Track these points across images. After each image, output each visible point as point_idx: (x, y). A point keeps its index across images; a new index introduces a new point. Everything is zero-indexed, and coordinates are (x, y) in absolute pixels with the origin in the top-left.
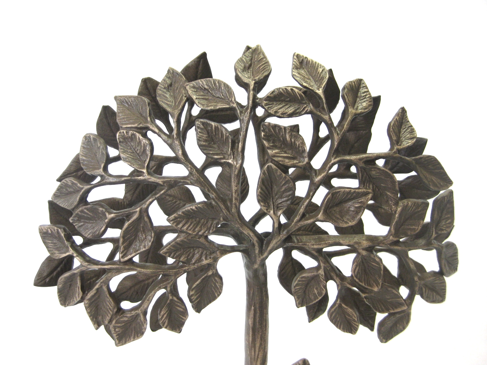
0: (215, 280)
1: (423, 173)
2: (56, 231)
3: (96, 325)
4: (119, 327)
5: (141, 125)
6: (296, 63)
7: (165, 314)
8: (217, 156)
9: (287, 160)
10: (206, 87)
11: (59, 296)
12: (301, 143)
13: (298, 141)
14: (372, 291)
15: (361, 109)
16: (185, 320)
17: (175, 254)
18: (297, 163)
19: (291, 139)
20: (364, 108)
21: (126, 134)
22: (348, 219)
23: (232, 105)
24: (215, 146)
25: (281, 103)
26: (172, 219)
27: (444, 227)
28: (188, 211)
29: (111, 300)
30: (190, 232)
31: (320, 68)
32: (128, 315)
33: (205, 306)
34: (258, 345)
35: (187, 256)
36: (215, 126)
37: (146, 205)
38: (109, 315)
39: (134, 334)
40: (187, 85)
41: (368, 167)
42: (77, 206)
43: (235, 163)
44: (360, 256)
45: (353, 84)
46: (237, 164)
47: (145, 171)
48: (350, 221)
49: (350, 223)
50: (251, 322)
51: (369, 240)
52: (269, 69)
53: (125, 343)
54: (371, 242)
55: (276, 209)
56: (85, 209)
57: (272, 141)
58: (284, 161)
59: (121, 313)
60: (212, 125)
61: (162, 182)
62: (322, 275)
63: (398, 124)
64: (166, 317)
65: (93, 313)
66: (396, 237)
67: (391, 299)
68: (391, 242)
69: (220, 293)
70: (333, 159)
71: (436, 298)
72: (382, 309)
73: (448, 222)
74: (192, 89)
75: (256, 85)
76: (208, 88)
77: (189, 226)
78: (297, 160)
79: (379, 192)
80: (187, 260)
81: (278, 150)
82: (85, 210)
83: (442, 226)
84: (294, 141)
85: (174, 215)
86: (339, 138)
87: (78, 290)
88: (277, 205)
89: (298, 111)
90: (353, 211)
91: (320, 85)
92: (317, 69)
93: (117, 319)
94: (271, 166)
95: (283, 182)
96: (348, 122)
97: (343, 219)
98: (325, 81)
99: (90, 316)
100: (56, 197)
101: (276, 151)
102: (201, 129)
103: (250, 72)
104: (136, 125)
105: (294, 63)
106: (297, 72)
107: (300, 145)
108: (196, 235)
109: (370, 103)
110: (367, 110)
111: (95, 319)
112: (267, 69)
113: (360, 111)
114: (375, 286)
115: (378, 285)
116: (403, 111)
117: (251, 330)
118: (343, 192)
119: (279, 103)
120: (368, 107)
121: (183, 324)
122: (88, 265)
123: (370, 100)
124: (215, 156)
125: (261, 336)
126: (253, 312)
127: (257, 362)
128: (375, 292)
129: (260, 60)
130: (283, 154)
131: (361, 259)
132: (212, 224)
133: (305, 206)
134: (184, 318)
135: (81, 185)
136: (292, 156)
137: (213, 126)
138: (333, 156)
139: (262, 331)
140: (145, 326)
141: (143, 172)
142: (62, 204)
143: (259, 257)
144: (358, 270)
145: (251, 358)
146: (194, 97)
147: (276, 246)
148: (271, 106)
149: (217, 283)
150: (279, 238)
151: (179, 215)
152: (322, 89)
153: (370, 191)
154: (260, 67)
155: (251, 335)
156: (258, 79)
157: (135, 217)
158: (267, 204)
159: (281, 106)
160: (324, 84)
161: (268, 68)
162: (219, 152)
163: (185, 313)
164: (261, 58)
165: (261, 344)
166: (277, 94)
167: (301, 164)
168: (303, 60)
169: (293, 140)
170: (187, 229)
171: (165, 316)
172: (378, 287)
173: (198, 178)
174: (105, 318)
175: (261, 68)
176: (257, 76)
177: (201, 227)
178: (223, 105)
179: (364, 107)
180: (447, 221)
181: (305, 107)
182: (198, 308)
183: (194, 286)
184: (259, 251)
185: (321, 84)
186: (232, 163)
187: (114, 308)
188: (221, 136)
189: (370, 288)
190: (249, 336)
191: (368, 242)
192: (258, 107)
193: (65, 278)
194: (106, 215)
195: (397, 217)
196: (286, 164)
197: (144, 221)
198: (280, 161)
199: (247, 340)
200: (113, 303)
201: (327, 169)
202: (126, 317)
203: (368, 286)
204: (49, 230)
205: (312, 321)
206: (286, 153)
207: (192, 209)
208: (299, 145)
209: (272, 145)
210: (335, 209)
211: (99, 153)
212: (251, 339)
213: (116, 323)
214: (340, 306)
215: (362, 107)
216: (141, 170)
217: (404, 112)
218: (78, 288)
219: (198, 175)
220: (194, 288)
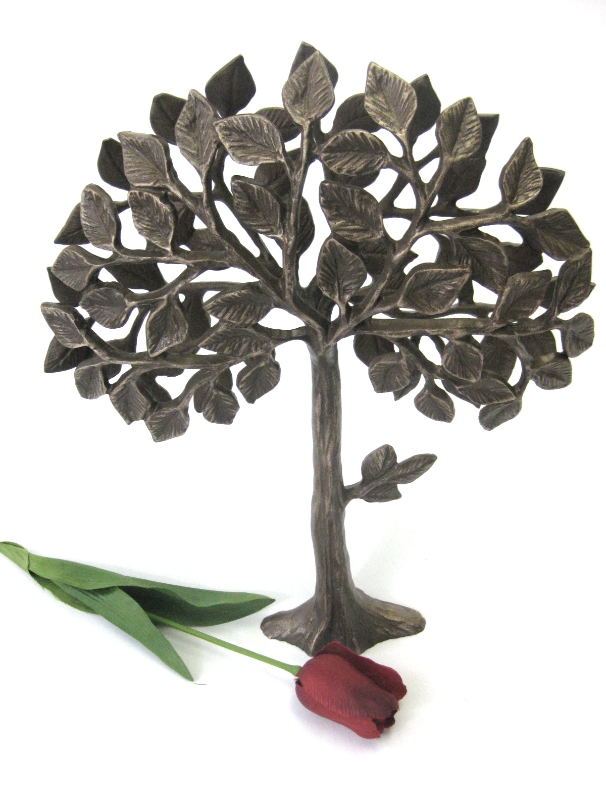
0: (270, 370)
1: (545, 240)
2: (64, 315)
3: (128, 421)
4: (155, 423)
5: (158, 185)
6: (371, 84)
7: (210, 409)
8: (262, 228)
9: (355, 234)
10: (243, 128)
11: (78, 388)
12: (375, 211)
13: (370, 209)
14: (469, 383)
15: (462, 154)
16: (235, 413)
17: (217, 346)
18: (367, 238)
19: (360, 206)
20: (467, 151)
21: (139, 196)
22: (436, 305)
23: (279, 159)
24: (260, 214)
25: (346, 155)
26: (209, 308)
27: (572, 302)
28: (229, 298)
29: (143, 397)
30: (234, 322)
31: (406, 91)
32: (166, 412)
33: (259, 396)
34: (327, 436)
35: (231, 347)
36: (257, 189)
37: (175, 292)
38: (142, 411)
39: (175, 431)
40: (217, 124)
41: (466, 239)
42: (87, 288)
43: (286, 239)
44: (453, 346)
45: (454, 111)
46: (288, 241)
47: (169, 249)
48: (439, 308)
49: (439, 311)
50: (318, 410)
51: (464, 328)
52: (330, 101)
53: (165, 439)
54: (467, 331)
55: (342, 292)
56: (98, 292)
57: (335, 207)
58: (352, 236)
59: (157, 407)
60: (253, 188)
61: (193, 263)
62: (404, 365)
63: (516, 170)
64: (212, 413)
65: (122, 408)
66: (500, 324)
67: (495, 389)
68: (493, 330)
69: (277, 383)
70: (417, 230)
71: (556, 383)
72: (482, 399)
73: (579, 294)
74: (223, 131)
75: (312, 127)
76: (246, 130)
77: (232, 315)
78: (369, 233)
79: (481, 268)
80: (232, 352)
81: (343, 221)
82: (98, 294)
83: (570, 301)
84: (365, 208)
85: (212, 303)
86: (427, 203)
87: (101, 385)
88: (344, 289)
89: (370, 166)
90: (444, 295)
91: (404, 123)
92: (402, 91)
93: (152, 415)
94: (334, 243)
95: (351, 262)
96: (441, 179)
97: (429, 304)
98: (410, 116)
99: (119, 412)
100: (57, 270)
101: (341, 222)
102: (239, 193)
103: (303, 101)
104: (150, 184)
105: (368, 83)
106: (372, 101)
107: (373, 214)
108: (242, 324)
109: (475, 142)
110: (470, 154)
111: (125, 415)
112: (328, 100)
113: (461, 156)
114: (473, 377)
115: (477, 376)
116: (527, 145)
117: (318, 419)
118: (431, 273)
119: (344, 154)
120: (474, 148)
121: (233, 416)
122: (110, 360)
123: (477, 135)
124: (260, 228)
125: (331, 426)
126: (320, 400)
127: (326, 455)
128: (473, 384)
129: (318, 82)
130: (350, 226)
131: (453, 349)
132: (261, 309)
133: (379, 291)
134: (234, 411)
135: (88, 261)
136: (362, 228)
137: (256, 191)
138: (417, 227)
139: (332, 421)
140: (187, 423)
141: (167, 251)
142: (67, 281)
143: (324, 345)
144: (451, 361)
145: (319, 450)
146: (227, 145)
147: (344, 334)
148: (333, 160)
149: (273, 373)
150: (348, 326)
151: (219, 302)
152: (406, 130)
153: (467, 269)
154: (318, 95)
155: (318, 425)
156: (316, 116)
157: (162, 306)
158: (330, 287)
159: (346, 159)
160: (409, 121)
161: (330, 98)
162: (264, 222)
163: (236, 406)
164: (320, 78)
165: (331, 436)
166: (342, 142)
167: (374, 238)
168: (382, 77)
169: (363, 207)
170: (230, 318)
171: (211, 411)
172: (476, 378)
173: (239, 259)
174: (138, 415)
175: (320, 97)
176: (314, 112)
177: (247, 315)
178: (267, 160)
179: (467, 149)
180: (577, 293)
181: (381, 160)
182: (251, 399)
183: (244, 379)
184: (323, 338)
185: (405, 121)
186: (282, 239)
187: (147, 405)
188: (267, 203)
189: (467, 380)
190: (317, 426)
191: (463, 331)
192: (315, 161)
193: (83, 370)
194: (125, 303)
195: (504, 300)
196: (353, 240)
197: (174, 309)
198: (345, 236)
199: (315, 429)
200: (145, 399)
201: (409, 244)
202: (163, 413)
203: (463, 377)
204: (55, 313)
205: (399, 399)
206: (353, 223)
207: (233, 296)
208: (371, 213)
209: (335, 213)
210: (420, 291)
211: (107, 219)
212: (318, 430)
213: (151, 419)
214: (429, 396)
215: (464, 149)
216: (163, 248)
217: (529, 145)
218: (100, 383)
219: (239, 255)
220: (244, 380)
